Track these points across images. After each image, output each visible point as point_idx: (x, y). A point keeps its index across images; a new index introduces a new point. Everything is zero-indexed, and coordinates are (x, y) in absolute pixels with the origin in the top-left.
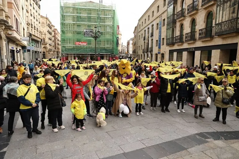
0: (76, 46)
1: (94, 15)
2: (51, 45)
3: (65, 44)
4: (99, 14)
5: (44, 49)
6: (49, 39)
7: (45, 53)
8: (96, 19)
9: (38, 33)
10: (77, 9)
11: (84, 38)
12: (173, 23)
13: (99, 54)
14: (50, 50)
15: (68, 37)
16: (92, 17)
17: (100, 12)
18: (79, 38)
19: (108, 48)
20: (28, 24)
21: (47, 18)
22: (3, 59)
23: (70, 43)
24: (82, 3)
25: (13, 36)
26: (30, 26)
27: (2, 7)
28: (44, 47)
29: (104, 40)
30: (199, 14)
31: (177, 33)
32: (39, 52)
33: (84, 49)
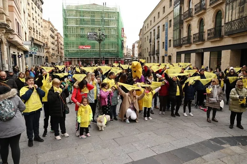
0: (80, 49)
1: (97, 18)
2: (54, 50)
3: (68, 48)
4: (103, 17)
5: (46, 53)
6: (52, 43)
7: (48, 58)
8: (100, 21)
9: (40, 38)
10: (80, 12)
11: (87, 42)
12: (180, 24)
13: (103, 57)
14: (53, 55)
15: (71, 41)
16: (95, 20)
17: (104, 14)
18: (83, 42)
19: (113, 52)
20: (30, 28)
21: (49, 22)
22: (4, 64)
23: (73, 47)
24: (85, 6)
25: (14, 40)
26: (32, 30)
27: (2, 10)
28: (47, 52)
29: (108, 43)
30: (207, 13)
31: (185, 34)
32: (41, 57)
33: (88, 53)
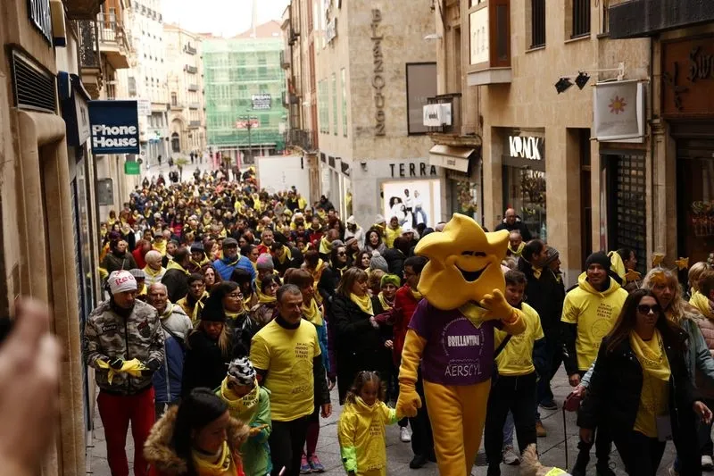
0: (238, 129)
3: (216, 128)
5: (176, 124)
6: (190, 90)
9: (160, 92)
10: (237, 55)
14: (194, 126)
21: (180, 31)
28: (175, 120)
32: (162, 139)
33: (253, 135)
